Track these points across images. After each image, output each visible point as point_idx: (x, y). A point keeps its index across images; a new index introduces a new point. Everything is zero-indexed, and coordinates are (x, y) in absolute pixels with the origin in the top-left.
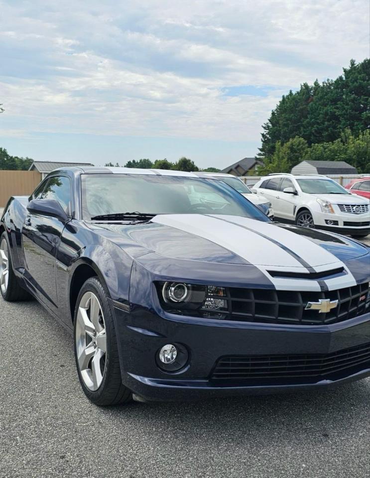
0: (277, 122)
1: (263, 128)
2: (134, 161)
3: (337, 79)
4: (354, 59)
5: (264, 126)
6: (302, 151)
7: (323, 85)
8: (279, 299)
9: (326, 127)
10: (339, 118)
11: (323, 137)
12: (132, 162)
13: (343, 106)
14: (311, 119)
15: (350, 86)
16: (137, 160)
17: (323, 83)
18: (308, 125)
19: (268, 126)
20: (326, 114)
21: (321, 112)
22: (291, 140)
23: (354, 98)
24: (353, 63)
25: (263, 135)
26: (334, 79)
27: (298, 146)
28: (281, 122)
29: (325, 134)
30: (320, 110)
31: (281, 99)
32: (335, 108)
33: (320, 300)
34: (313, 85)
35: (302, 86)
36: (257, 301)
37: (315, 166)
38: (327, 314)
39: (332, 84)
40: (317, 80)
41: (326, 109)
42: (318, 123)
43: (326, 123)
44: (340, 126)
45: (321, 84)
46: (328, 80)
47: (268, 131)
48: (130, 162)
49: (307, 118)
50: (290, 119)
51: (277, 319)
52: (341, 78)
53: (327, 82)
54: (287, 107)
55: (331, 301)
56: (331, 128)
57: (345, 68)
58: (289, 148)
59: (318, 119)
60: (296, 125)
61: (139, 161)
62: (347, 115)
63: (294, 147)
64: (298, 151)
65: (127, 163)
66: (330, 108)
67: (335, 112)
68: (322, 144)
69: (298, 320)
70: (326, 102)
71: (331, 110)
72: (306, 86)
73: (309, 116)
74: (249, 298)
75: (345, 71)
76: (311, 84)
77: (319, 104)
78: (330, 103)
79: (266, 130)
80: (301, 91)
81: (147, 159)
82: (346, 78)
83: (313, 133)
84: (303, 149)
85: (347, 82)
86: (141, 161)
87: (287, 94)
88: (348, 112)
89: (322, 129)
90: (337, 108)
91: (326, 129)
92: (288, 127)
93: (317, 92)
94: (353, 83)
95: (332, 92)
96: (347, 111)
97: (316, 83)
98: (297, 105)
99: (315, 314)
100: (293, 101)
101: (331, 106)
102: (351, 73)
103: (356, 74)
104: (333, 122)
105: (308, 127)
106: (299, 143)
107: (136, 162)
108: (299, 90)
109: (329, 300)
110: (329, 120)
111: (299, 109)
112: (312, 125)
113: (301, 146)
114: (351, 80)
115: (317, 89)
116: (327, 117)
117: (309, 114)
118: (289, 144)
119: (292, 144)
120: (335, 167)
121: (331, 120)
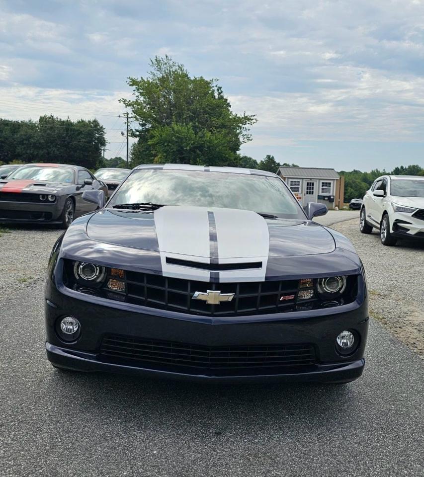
2: (402, 167)
8: (169, 285)
12: (400, 168)
16: (406, 166)
33: (208, 291)
36: (149, 286)
38: (216, 305)
48: (398, 168)
51: (166, 305)
55: (221, 293)
61: (407, 167)
65: (395, 169)
69: (186, 308)
74: (143, 282)
81: (416, 165)
86: (409, 167)
99: (202, 304)
107: (404, 168)
109: (219, 291)
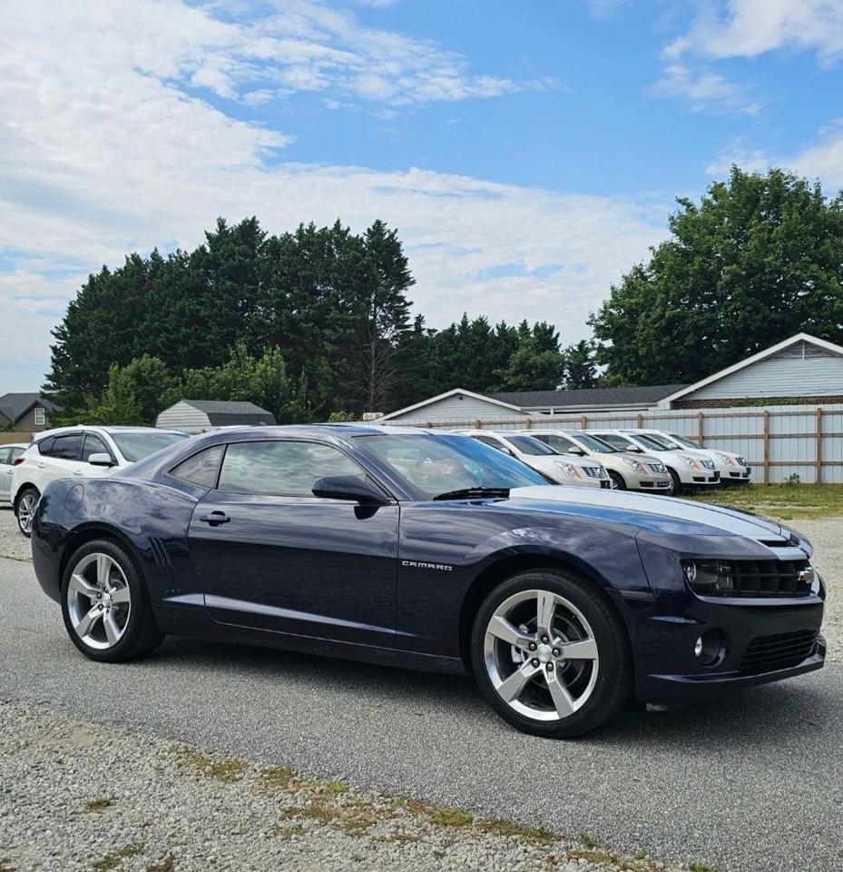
0: (83, 326)
1: (53, 336)
3: (197, 251)
4: (222, 217)
5: (56, 331)
6: (159, 382)
7: (171, 260)
9: (184, 337)
10: (208, 322)
11: (180, 356)
13: (212, 301)
14: (153, 321)
15: (221, 265)
17: (170, 256)
18: (146, 332)
19: (64, 332)
20: (182, 313)
21: (171, 309)
22: (135, 361)
23: (232, 287)
24: (221, 224)
25: (54, 349)
26: (191, 249)
27: (150, 373)
28: (91, 325)
29: (183, 350)
30: (169, 306)
31: (86, 282)
32: (198, 304)
34: (150, 259)
35: (127, 259)
37: (204, 412)
39: (188, 258)
40: (156, 250)
41: (180, 304)
42: (167, 331)
43: (183, 330)
44: (210, 336)
45: (166, 259)
46: (178, 251)
47: (63, 341)
49: (144, 320)
50: (110, 321)
52: (202, 249)
53: (176, 255)
54: (102, 297)
56: (193, 340)
57: (209, 232)
58: (133, 376)
59: (166, 322)
60: (123, 332)
62: (222, 316)
63: (143, 374)
64: (152, 383)
66: (187, 304)
67: (199, 311)
68: (201, 370)
70: (180, 292)
71: (191, 307)
72: (136, 258)
73: (147, 316)
75: (209, 236)
76: (145, 256)
77: (166, 296)
78: (186, 294)
79: (59, 341)
80: (125, 268)
82: (212, 250)
83: (158, 347)
84: (161, 378)
85: (215, 257)
87: (97, 272)
88: (223, 312)
89: (177, 341)
90: (201, 304)
91: (185, 342)
92: (109, 335)
93: (159, 273)
94: (227, 260)
95: (188, 274)
96: (220, 309)
97: (155, 255)
98: (121, 294)
100: (113, 286)
101: (190, 300)
102: (220, 243)
103: (232, 244)
104: (197, 330)
105: (147, 336)
106: (152, 365)
108: (122, 265)
110: (188, 325)
111: (127, 301)
112: (157, 332)
113: (157, 372)
114: (223, 254)
115: (158, 266)
116: (184, 319)
117: (147, 312)
118: (131, 368)
119: (138, 369)
120: (237, 412)
121: (192, 325)
